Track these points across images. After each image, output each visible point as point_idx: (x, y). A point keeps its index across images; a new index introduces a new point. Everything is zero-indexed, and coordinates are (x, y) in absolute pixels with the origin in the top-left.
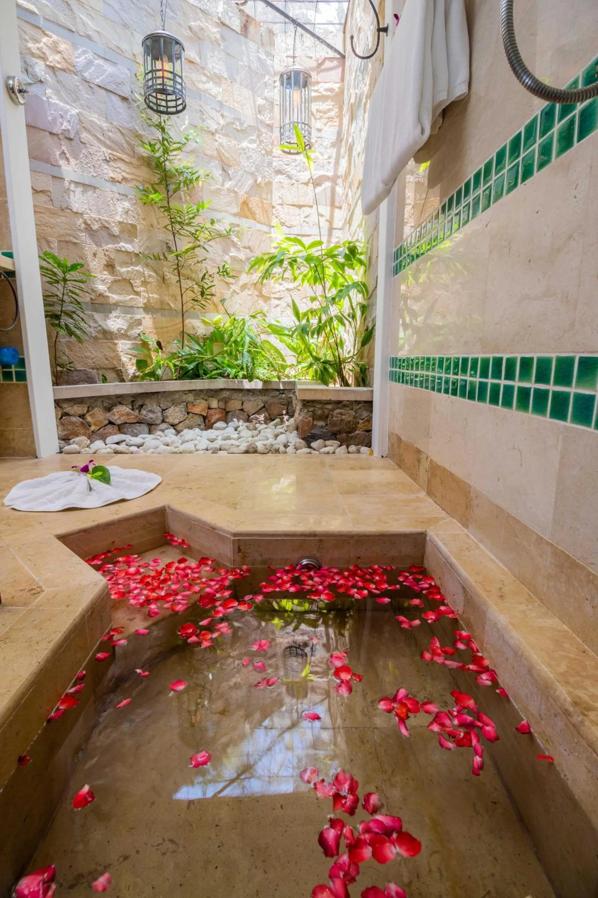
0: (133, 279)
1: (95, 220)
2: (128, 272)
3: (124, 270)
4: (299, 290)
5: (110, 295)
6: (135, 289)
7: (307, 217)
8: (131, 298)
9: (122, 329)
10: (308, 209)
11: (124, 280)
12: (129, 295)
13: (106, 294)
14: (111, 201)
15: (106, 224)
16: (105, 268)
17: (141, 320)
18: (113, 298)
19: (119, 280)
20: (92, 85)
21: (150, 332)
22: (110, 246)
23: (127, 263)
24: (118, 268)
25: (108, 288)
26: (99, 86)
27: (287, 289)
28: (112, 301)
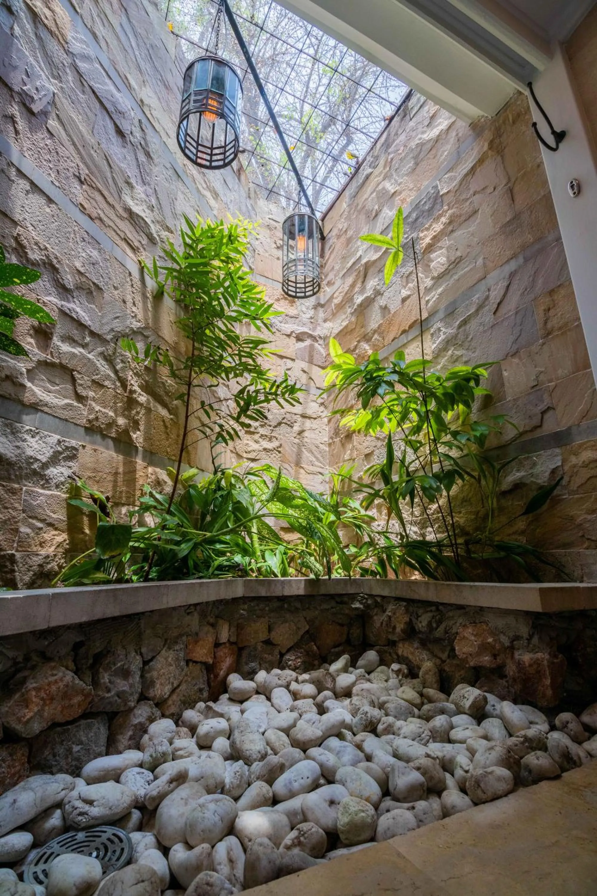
0: (79, 373)
1: (36, 244)
2: (74, 355)
3: (65, 348)
4: (280, 452)
5: (29, 384)
6: (80, 390)
7: (289, 369)
8: (68, 405)
9: (37, 460)
10: (290, 361)
11: (63, 367)
12: (65, 397)
13: (21, 380)
14: (72, 235)
15: (55, 261)
16: (32, 332)
17: (76, 449)
18: (34, 394)
19: (52, 365)
20: (85, 83)
21: (90, 477)
22: (51, 298)
23: (74, 341)
24: (56, 340)
25: (28, 371)
26: (94, 92)
27: (265, 449)
28: (27, 398)
